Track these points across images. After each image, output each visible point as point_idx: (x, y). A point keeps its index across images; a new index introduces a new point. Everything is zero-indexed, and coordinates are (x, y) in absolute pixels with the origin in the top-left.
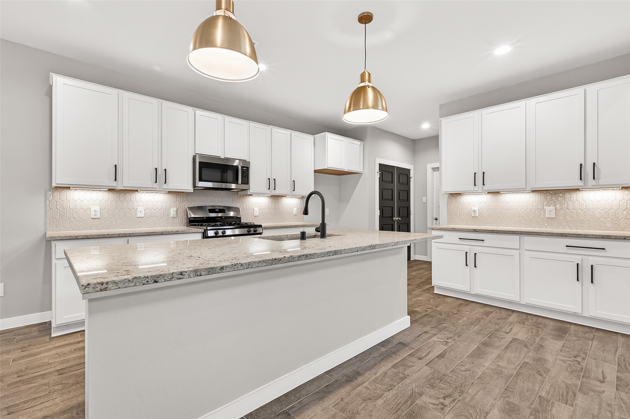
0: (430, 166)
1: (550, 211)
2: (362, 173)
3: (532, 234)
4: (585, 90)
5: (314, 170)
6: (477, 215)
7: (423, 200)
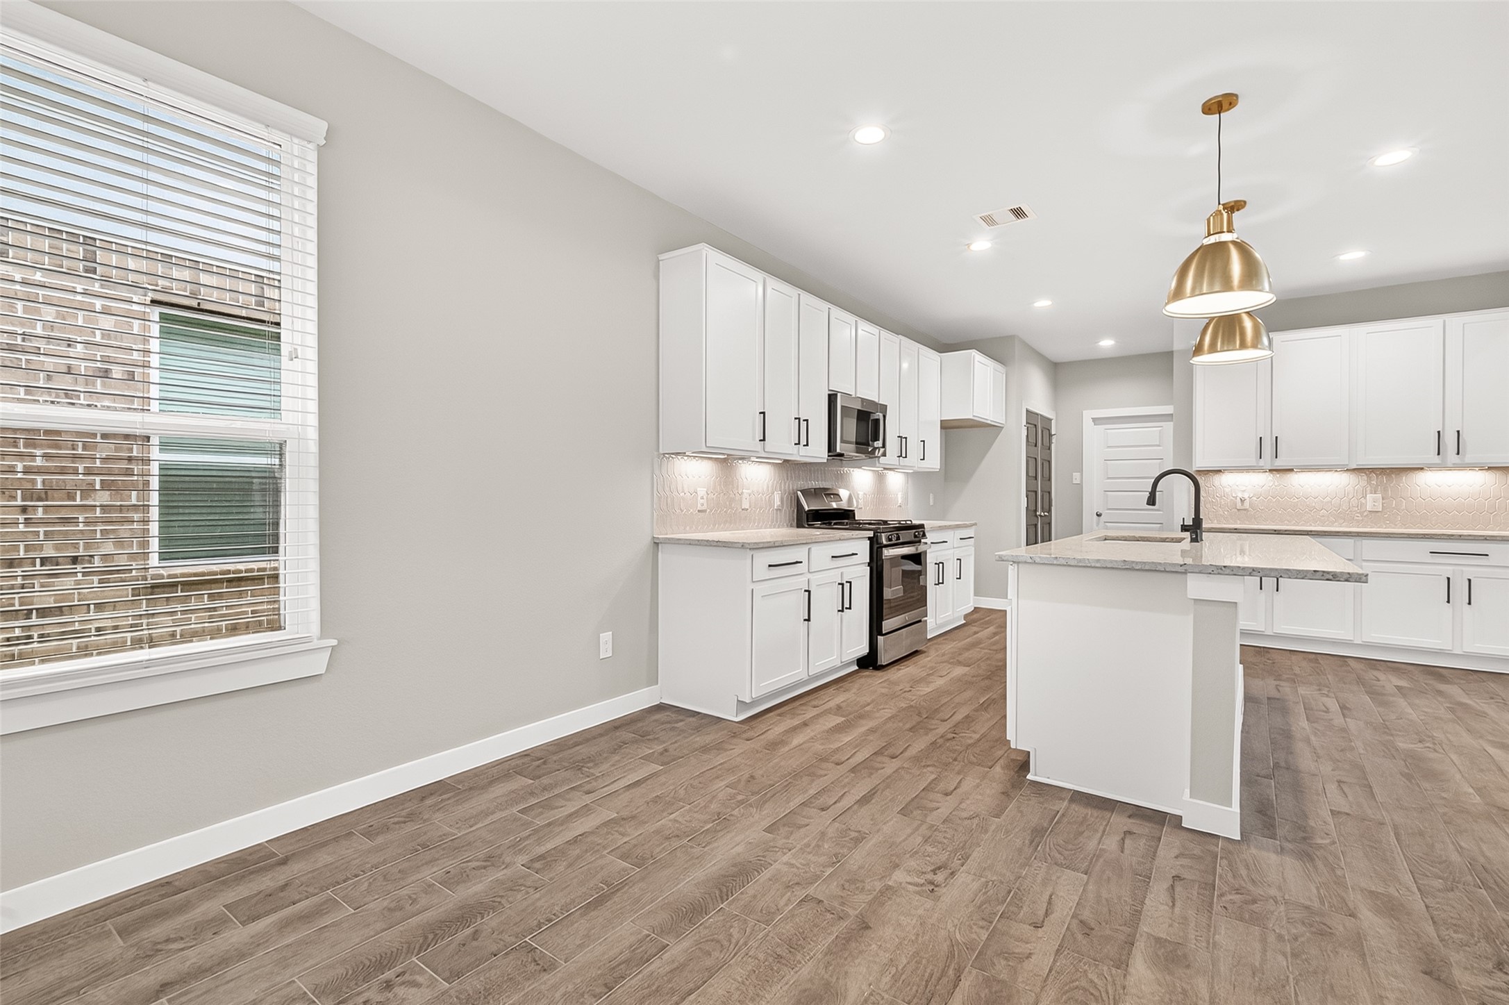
0: (1088, 415)
1: (1373, 501)
2: (1003, 427)
3: (1367, 535)
4: (1444, 322)
5: (941, 421)
6: (1247, 505)
7: (1074, 480)
